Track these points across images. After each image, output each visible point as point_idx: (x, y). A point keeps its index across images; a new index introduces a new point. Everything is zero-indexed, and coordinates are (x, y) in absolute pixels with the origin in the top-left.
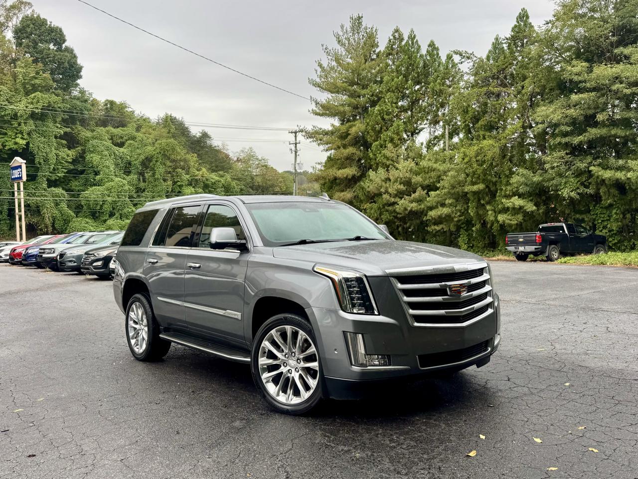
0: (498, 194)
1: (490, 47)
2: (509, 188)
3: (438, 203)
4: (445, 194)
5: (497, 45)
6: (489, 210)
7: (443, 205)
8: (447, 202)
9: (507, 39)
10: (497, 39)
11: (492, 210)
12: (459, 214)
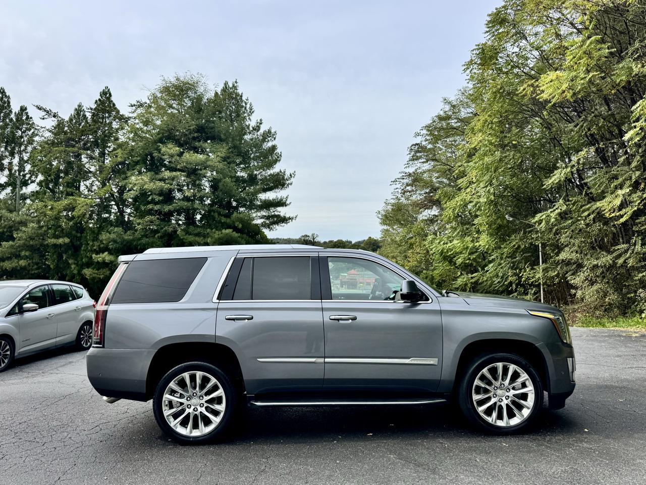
0: (82, 248)
1: (73, 112)
2: (96, 243)
3: (11, 253)
4: (19, 246)
5: (79, 111)
6: (72, 264)
7: (18, 257)
8: (23, 253)
9: (91, 109)
10: (79, 106)
11: (75, 264)
12: (35, 267)
